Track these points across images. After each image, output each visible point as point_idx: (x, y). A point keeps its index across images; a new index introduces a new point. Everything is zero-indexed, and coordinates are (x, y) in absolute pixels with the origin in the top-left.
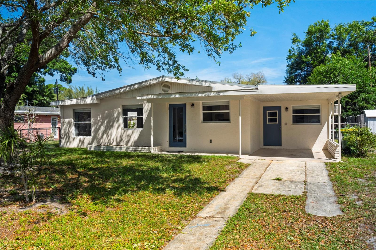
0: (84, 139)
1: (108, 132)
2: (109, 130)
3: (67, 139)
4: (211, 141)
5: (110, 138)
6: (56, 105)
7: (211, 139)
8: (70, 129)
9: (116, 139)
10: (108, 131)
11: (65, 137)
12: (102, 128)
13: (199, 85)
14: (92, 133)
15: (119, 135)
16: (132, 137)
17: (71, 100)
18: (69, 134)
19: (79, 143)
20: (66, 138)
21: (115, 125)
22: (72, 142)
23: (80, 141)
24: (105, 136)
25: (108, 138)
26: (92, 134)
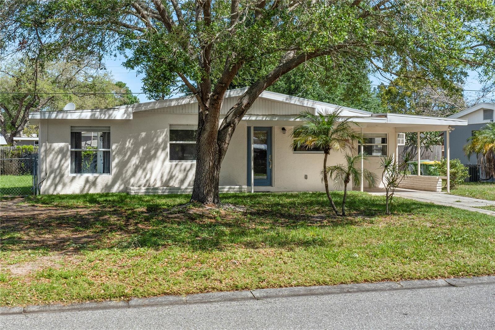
0: (96, 178)
1: (145, 166)
2: (148, 163)
3: (58, 179)
4: (306, 177)
5: (150, 177)
6: (43, 118)
7: (306, 174)
8: (63, 161)
9: (162, 177)
10: (146, 164)
11: (52, 176)
12: (135, 160)
13: (299, 104)
14: (114, 168)
15: (167, 170)
16: (189, 173)
17: (81, 111)
18: (61, 170)
19: (85, 187)
20: (55, 178)
21: (160, 155)
22: (69, 184)
23: (87, 181)
24: (140, 172)
25: (145, 177)
26: (114, 171)
